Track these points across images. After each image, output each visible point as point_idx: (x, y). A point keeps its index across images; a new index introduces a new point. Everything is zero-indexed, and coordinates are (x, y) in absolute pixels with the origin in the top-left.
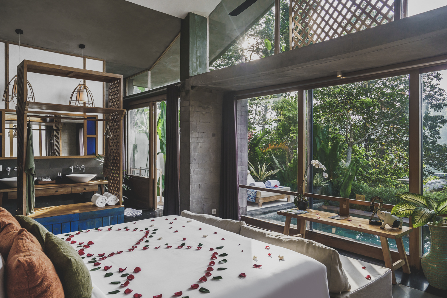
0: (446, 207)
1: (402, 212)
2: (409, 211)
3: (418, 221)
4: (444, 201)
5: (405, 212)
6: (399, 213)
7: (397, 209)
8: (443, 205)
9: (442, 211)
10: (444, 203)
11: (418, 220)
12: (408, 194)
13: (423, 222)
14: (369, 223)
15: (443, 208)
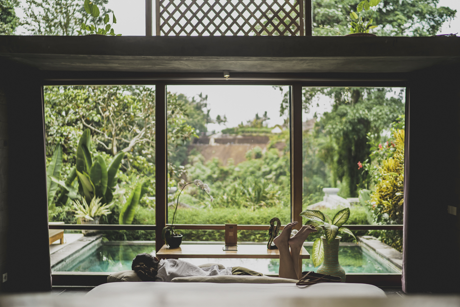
0: (340, 219)
4: (338, 214)
8: (338, 218)
10: (338, 216)
13: (333, 236)
14: (268, 248)
15: (338, 221)
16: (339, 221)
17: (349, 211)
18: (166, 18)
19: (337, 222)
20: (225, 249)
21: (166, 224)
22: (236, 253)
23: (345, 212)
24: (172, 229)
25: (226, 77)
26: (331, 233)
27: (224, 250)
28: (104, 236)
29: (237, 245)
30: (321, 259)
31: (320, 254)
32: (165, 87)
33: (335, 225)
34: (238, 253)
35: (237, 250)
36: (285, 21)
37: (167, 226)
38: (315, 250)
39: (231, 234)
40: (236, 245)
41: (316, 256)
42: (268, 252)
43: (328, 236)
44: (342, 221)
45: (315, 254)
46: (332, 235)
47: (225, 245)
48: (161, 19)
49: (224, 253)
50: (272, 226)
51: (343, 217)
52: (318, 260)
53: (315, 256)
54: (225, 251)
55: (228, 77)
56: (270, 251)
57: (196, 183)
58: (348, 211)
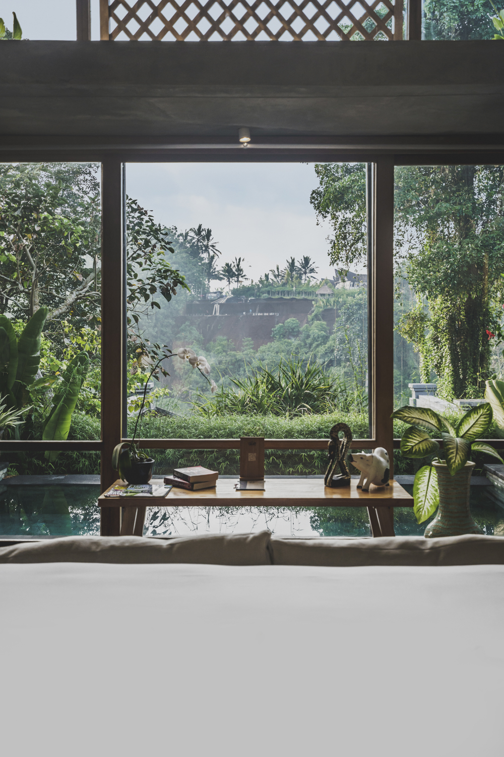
0: (472, 426)
1: (417, 447)
2: (427, 444)
3: (455, 461)
4: (468, 417)
5: (421, 446)
6: (413, 449)
7: (408, 442)
8: (468, 424)
9: (468, 436)
10: (468, 420)
11: (454, 458)
12: (409, 409)
13: (461, 460)
14: (325, 484)
15: (468, 430)
16: (471, 430)
17: (490, 410)
18: (121, 18)
19: (466, 433)
20: (239, 487)
21: (122, 439)
22: (262, 494)
23: (481, 411)
24: (133, 447)
25: (242, 143)
26: (457, 453)
27: (237, 490)
28: (11, 467)
29: (265, 480)
30: (431, 506)
31: (428, 497)
32: (122, 166)
33: (462, 437)
34: (266, 495)
35: (265, 488)
36: (364, 24)
37: (123, 441)
38: (418, 489)
39: (252, 457)
40: (263, 480)
41: (422, 501)
42: (326, 494)
43: (451, 459)
44: (478, 429)
45: (419, 498)
46: (458, 456)
47: (239, 480)
48: (111, 19)
49: (238, 495)
50: (336, 440)
51: (479, 422)
52: (425, 509)
53: (420, 500)
54: (239, 492)
55: (248, 143)
56: (329, 490)
57: (182, 355)
58: (488, 410)
